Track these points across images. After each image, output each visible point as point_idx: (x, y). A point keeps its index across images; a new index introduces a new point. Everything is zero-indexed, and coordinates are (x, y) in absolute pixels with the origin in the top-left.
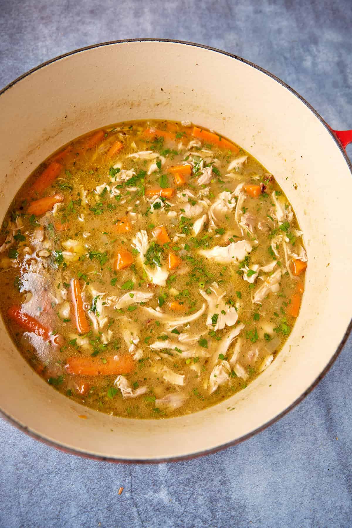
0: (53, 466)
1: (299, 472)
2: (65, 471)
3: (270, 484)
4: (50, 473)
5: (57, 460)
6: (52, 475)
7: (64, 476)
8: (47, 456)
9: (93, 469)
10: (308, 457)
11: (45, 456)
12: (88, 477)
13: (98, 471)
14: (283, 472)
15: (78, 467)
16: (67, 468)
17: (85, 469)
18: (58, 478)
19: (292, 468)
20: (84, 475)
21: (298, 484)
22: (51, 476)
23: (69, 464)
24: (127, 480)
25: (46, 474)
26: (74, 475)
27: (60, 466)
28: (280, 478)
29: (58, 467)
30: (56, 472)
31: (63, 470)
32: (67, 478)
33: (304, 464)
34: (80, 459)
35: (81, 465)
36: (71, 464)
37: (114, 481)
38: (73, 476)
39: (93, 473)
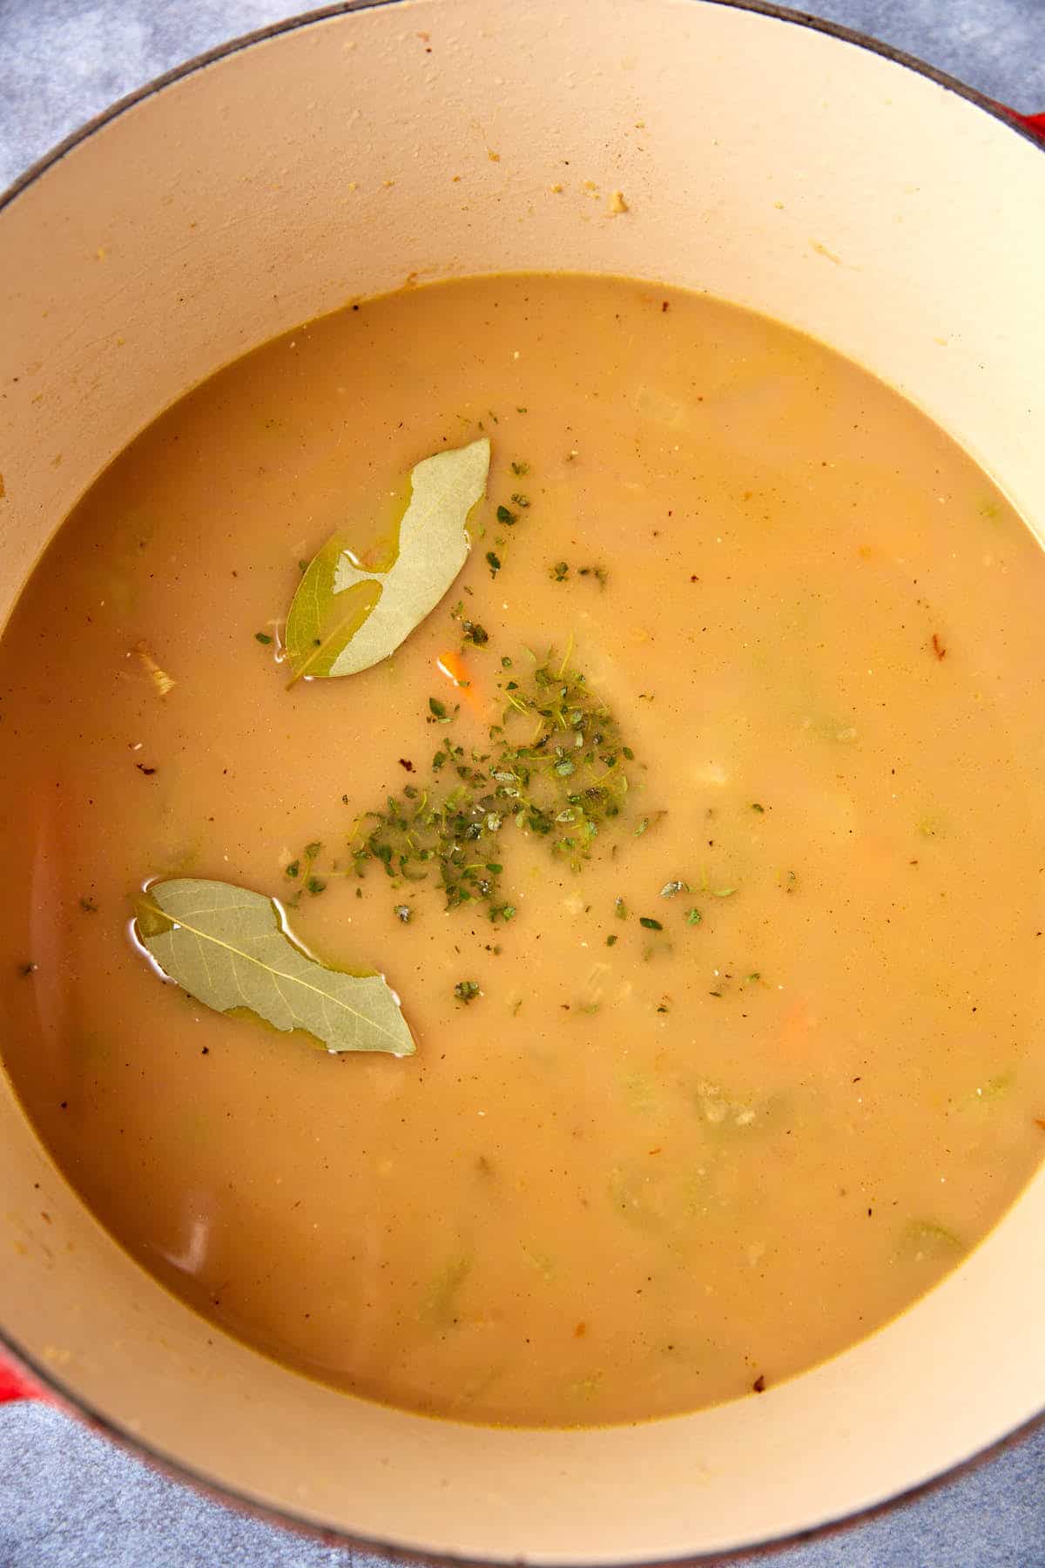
0: (53, 1511)
1: (999, 1511)
2: (98, 1529)
3: (887, 1558)
4: (41, 1537)
5: (65, 1487)
6: (49, 1542)
7: (96, 1545)
8: (27, 1475)
9: (202, 1519)
10: (1038, 1453)
11: (19, 1477)
12: (184, 1547)
13: (222, 1526)
14: (935, 1513)
15: (143, 1512)
16: (104, 1517)
17: (173, 1520)
18: (71, 1554)
19: (974, 1495)
20: (170, 1542)
21: (998, 1554)
22: (45, 1547)
23: (112, 1502)
24: (333, 1556)
25: (27, 1539)
26: (131, 1540)
27: (80, 1511)
28: (925, 1532)
29: (72, 1514)
30: (62, 1532)
31: (91, 1525)
32: (106, 1552)
33: (1018, 1478)
34: (150, 1485)
35: (156, 1504)
36: (120, 1503)
37: (285, 1560)
38: (129, 1543)
39: (205, 1536)
